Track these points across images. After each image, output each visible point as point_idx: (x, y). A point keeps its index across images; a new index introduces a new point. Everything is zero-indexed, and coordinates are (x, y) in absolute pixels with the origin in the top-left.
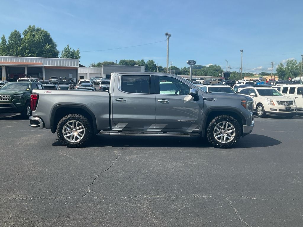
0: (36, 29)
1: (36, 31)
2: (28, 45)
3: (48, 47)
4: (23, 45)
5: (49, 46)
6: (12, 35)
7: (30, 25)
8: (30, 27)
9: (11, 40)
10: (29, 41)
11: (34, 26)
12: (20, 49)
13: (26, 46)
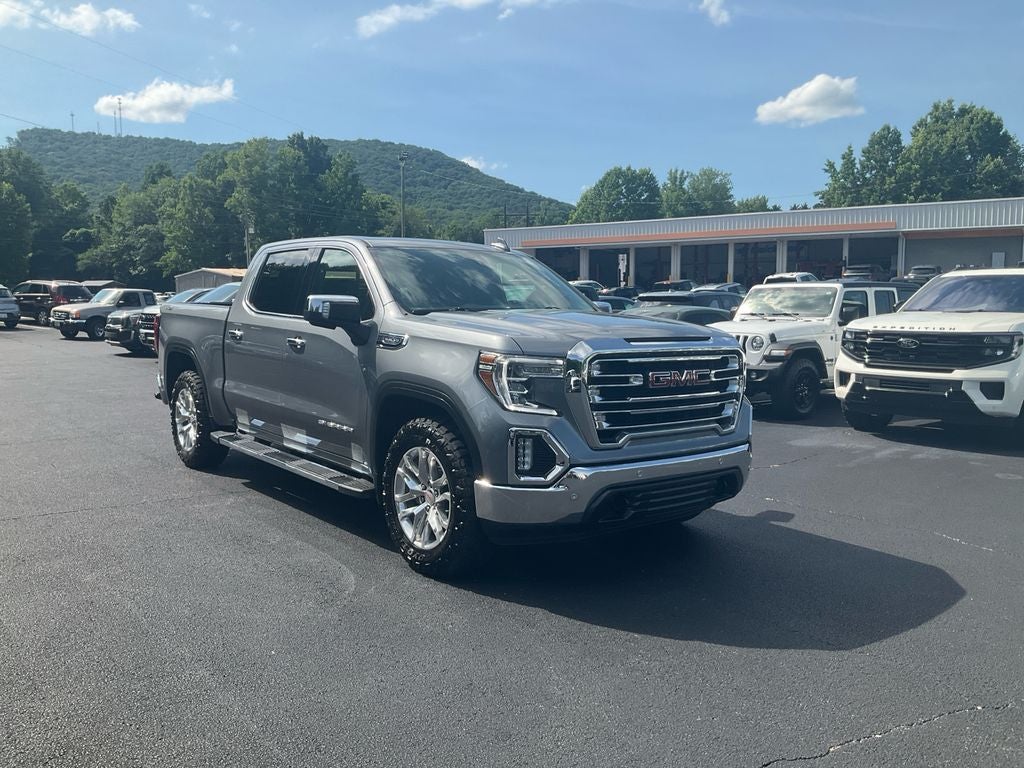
0: (956, 110)
1: (957, 115)
2: (917, 167)
3: (989, 163)
4: (900, 169)
5: (992, 160)
6: (872, 143)
7: (937, 101)
8: (936, 107)
9: (868, 159)
10: (920, 155)
11: (950, 102)
12: (892, 183)
13: (913, 172)
